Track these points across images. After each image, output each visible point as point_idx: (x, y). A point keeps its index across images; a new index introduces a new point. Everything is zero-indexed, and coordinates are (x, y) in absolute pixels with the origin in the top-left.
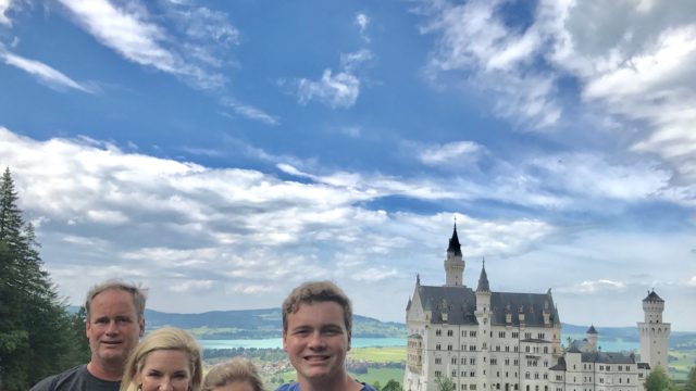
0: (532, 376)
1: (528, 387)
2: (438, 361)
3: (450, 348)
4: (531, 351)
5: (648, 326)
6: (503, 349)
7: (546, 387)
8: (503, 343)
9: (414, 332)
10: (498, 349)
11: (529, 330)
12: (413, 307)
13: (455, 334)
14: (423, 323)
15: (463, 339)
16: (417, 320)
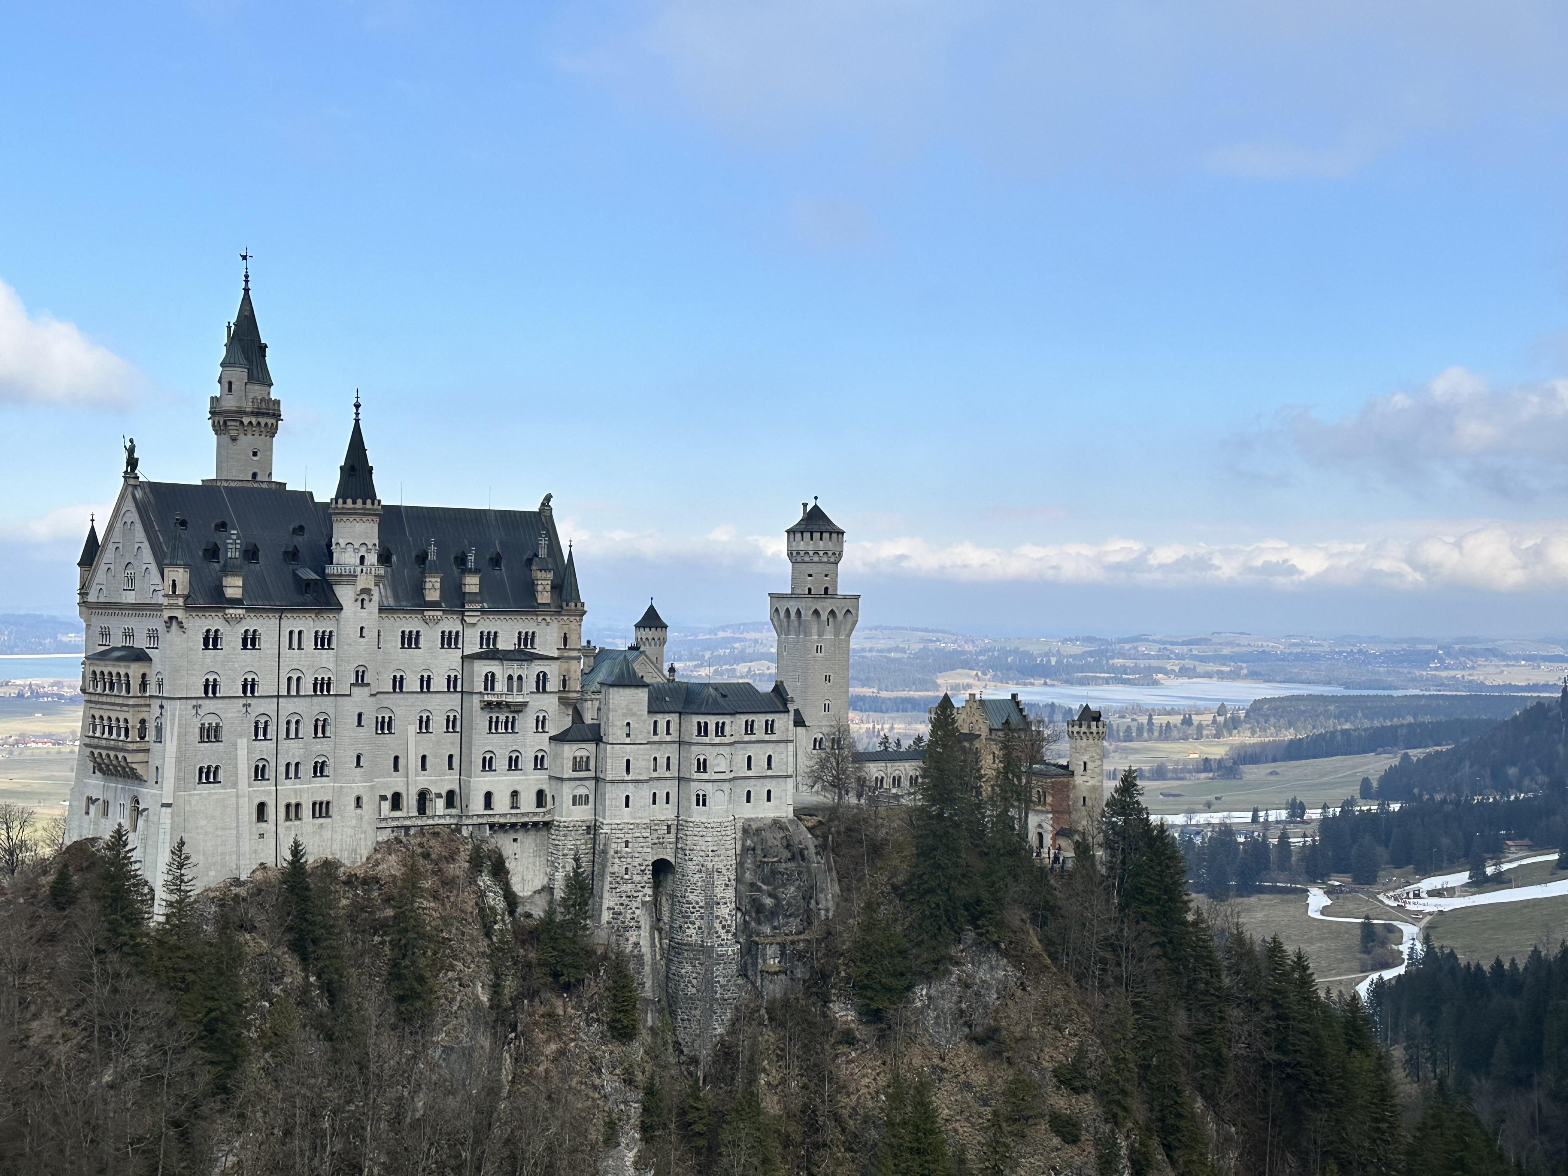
0: (500, 763)
1: (488, 796)
2: (209, 733)
3: (249, 687)
4: (500, 686)
5: (800, 604)
6: (412, 684)
7: (540, 794)
8: (413, 664)
9: (117, 641)
10: (398, 683)
11: (489, 625)
12: (108, 556)
13: (267, 642)
14: (158, 607)
15: (292, 659)
16: (130, 598)
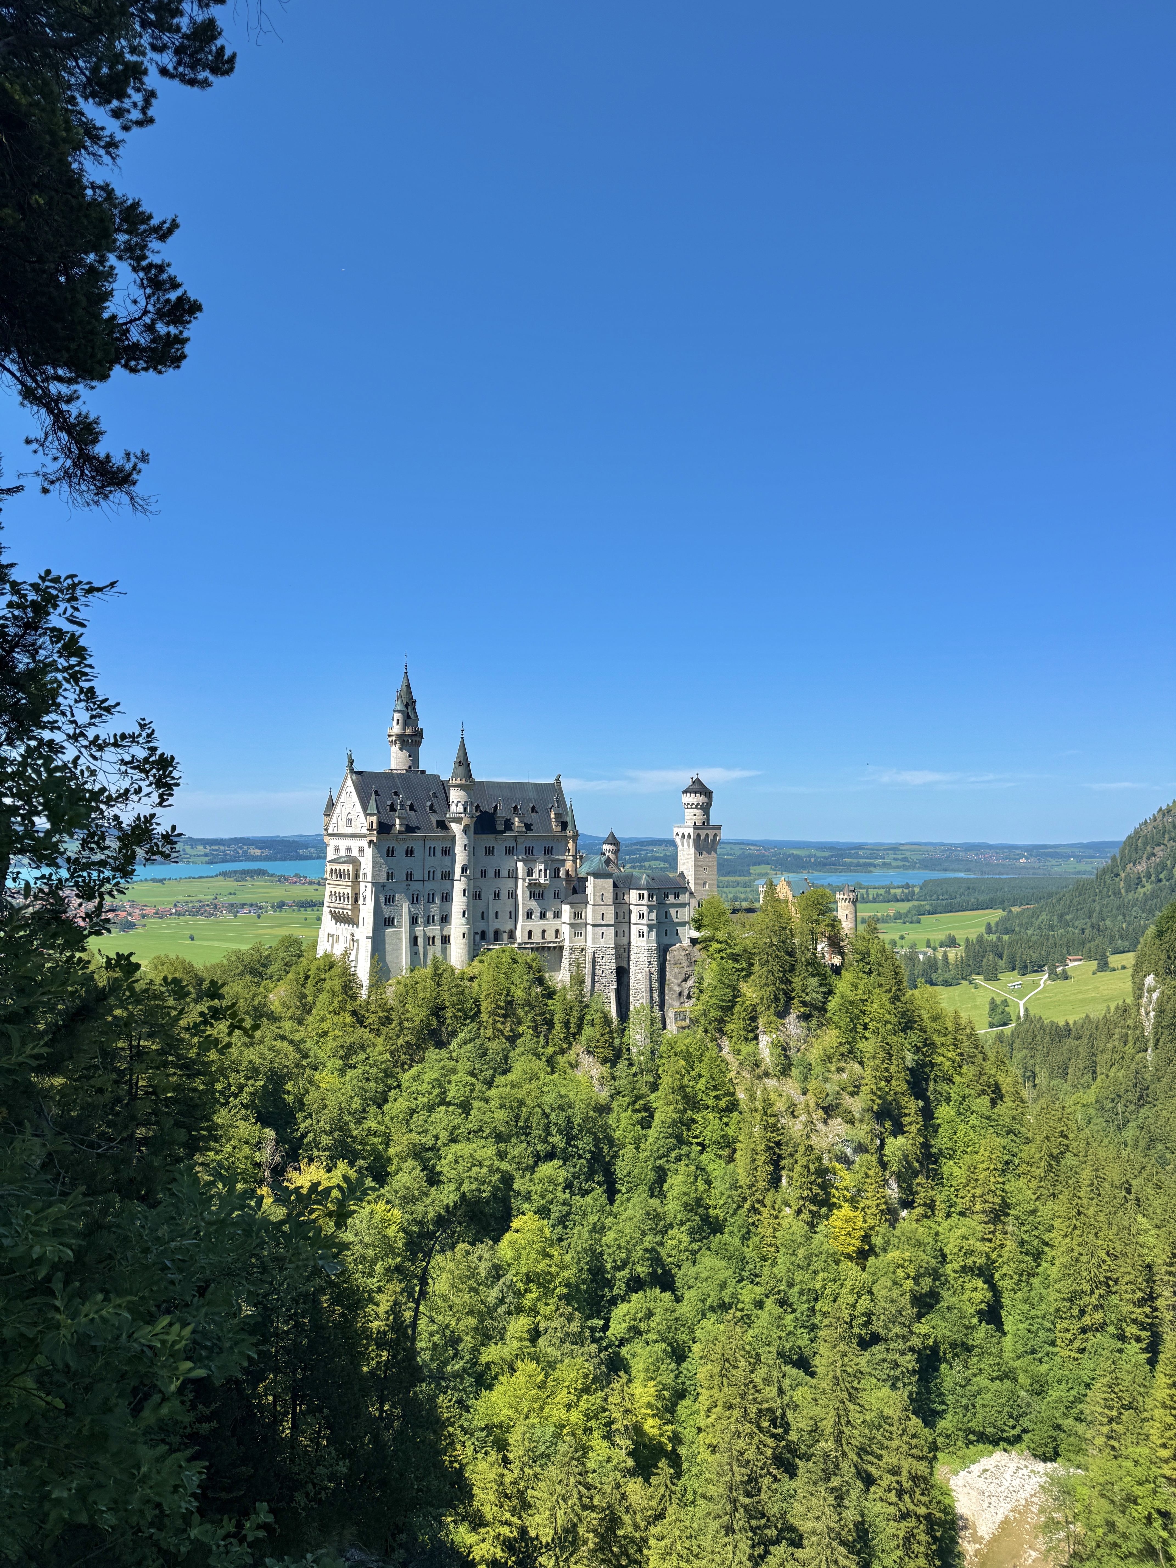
0: (536, 915)
1: (530, 932)
2: (390, 900)
3: (409, 876)
4: (535, 875)
5: (691, 831)
6: (491, 873)
7: (557, 931)
8: (491, 864)
9: (343, 852)
10: (484, 874)
11: (530, 843)
12: (338, 809)
13: (418, 852)
14: (364, 836)
15: (431, 862)
16: (349, 831)
